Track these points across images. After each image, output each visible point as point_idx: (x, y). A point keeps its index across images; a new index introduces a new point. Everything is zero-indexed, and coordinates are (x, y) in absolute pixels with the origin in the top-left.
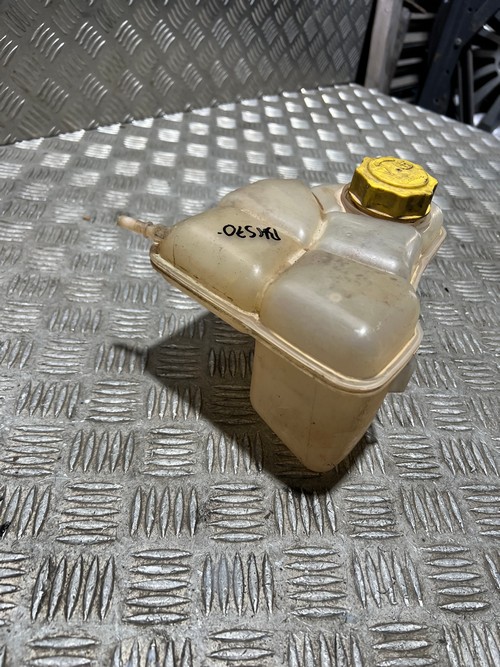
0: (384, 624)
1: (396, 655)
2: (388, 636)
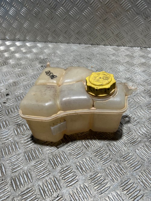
0: (3, 165)
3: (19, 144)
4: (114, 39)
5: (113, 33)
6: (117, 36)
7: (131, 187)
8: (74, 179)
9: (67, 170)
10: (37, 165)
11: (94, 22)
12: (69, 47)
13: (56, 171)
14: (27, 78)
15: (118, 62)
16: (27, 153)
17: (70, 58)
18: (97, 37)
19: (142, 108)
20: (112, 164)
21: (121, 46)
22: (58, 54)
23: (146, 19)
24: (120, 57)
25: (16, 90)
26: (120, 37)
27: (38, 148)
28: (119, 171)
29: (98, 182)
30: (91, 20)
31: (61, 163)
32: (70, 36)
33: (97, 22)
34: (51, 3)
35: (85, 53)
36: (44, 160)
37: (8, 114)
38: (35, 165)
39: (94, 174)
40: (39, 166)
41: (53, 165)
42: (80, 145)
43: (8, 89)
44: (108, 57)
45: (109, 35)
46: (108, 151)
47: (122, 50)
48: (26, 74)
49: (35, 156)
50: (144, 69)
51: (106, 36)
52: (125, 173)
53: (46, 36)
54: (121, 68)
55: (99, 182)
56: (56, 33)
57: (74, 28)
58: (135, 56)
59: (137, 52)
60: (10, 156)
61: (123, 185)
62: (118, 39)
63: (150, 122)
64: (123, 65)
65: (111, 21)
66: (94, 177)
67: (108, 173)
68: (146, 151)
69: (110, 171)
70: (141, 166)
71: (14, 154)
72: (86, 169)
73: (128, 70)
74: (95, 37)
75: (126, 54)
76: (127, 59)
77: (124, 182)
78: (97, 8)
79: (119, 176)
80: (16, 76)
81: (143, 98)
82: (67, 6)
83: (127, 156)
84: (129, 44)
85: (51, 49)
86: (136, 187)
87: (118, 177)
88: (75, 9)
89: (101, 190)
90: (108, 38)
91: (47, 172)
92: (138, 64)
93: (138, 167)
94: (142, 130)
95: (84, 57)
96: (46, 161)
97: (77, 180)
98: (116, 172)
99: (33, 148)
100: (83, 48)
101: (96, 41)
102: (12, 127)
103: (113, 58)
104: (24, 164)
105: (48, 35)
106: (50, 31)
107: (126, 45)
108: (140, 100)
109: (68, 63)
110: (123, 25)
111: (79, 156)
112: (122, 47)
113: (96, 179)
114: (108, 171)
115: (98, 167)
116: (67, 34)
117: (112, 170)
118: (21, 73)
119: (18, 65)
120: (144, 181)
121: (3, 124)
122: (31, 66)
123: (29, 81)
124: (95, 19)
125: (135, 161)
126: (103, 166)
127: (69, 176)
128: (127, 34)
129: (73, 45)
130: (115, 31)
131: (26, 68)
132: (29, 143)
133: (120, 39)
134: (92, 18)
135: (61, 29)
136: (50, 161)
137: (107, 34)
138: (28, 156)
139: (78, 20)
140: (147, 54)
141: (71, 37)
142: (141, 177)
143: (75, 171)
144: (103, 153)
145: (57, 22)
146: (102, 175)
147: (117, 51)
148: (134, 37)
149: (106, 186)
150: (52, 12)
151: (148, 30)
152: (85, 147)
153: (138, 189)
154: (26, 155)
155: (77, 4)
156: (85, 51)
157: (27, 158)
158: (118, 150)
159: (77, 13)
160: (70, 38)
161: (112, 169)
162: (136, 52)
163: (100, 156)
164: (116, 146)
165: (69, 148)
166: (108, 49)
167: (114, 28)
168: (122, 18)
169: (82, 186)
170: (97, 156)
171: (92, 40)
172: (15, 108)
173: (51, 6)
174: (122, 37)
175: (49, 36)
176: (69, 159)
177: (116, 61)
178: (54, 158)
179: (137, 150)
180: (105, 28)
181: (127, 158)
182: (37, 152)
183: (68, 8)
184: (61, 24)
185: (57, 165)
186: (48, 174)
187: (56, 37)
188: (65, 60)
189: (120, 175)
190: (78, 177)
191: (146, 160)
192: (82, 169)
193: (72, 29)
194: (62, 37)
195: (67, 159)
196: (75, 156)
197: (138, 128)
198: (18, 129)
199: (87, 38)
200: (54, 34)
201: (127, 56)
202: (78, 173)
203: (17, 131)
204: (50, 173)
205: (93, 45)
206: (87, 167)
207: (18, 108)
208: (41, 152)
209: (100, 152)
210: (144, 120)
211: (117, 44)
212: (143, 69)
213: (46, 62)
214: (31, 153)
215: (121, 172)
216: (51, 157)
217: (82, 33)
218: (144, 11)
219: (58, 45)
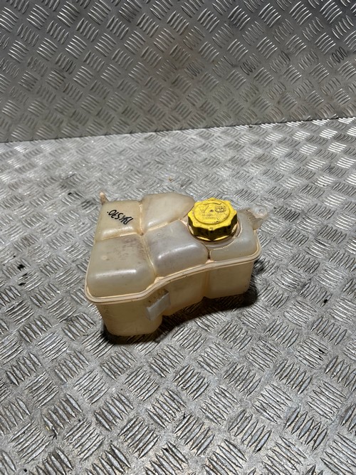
0: (71, 397)
1: (62, 408)
2: (67, 401)
3: (85, 354)
4: (197, 115)
5: (194, 105)
6: (202, 110)
7: (290, 371)
8: (201, 384)
9: (186, 374)
10: (132, 380)
11: (155, 89)
12: (112, 143)
13: (167, 380)
14: (47, 224)
15: (215, 161)
16: (106, 365)
17: (122, 167)
18: (163, 116)
19: (277, 242)
20: (254, 345)
21: (213, 127)
22: (95, 162)
23: (250, 73)
24: (216, 151)
25: (36, 254)
26: (209, 111)
27: (123, 352)
28: (267, 352)
29: (240, 378)
30: (147, 84)
31: (171, 365)
32: (109, 120)
33: (160, 88)
34: (59, 60)
35: (148, 151)
36: (141, 367)
37: (38, 304)
38: (129, 381)
39: (231, 368)
40: (136, 380)
41: (159, 372)
42: (194, 328)
43: (18, 255)
44: (195, 153)
45: (186, 110)
46: (242, 326)
47: (216, 135)
48: (42, 217)
49: (122, 366)
50: (264, 168)
51: (182, 111)
52: (277, 352)
53: (57, 125)
54: (224, 173)
55: (242, 378)
56: (78, 117)
57: (115, 104)
58: (243, 145)
59: (245, 134)
60: (76, 379)
61: (279, 371)
62: (205, 115)
63: (295, 262)
64: (226, 166)
65: (187, 84)
66: (232, 372)
67: (253, 360)
68: (301, 312)
69: (254, 356)
70: (298, 336)
71: (83, 373)
72: (216, 363)
73: (237, 175)
74: (160, 117)
75: (226, 143)
76: (231, 153)
77: (280, 366)
78: (156, 63)
79: (269, 360)
80: (23, 224)
81: (275, 224)
82: (94, 64)
83: (274, 327)
84: (226, 121)
85: (75, 154)
86: (298, 368)
87: (268, 363)
88: (111, 67)
89: (249, 387)
90: (185, 115)
91: (154, 385)
92: (253, 160)
93: (294, 339)
94: (286, 278)
95: (149, 161)
96: (145, 369)
97: (207, 385)
98: (264, 356)
99: (113, 355)
100: (140, 142)
101: (164, 124)
102: (58, 327)
103: (204, 154)
104: (107, 385)
105: (62, 122)
106: (64, 114)
107: (222, 124)
108: (271, 228)
109: (122, 178)
110: (209, 88)
111: (198, 346)
113: (236, 375)
114: (251, 358)
115: (234, 355)
116: (102, 117)
117: (256, 354)
118: (31, 215)
119: (16, 198)
120: (307, 357)
121: (38, 326)
122: (46, 198)
123: (56, 231)
124: (155, 83)
125: (288, 330)
126: (241, 351)
127: (192, 382)
128: (220, 103)
129: (118, 137)
130: (197, 100)
131: (38, 204)
132: (102, 347)
133: (208, 114)
134: (148, 82)
135: (88, 107)
136: (152, 368)
137: (183, 108)
138: (110, 370)
139: (121, 87)
140: (263, 136)
141: (111, 121)
142: (302, 353)
143: (199, 371)
144: (235, 332)
145: (76, 95)
146: (243, 366)
147: (208, 138)
148: (234, 107)
149: (254, 381)
150: (64, 78)
151: (257, 92)
152: (204, 329)
153: (302, 370)
154: (105, 369)
155: (115, 58)
156: (147, 147)
157: (110, 373)
158: (257, 320)
159: (118, 74)
160: (109, 123)
162: (242, 136)
163: (231, 337)
164: (252, 315)
165: (178, 337)
166: (189, 137)
167: (195, 95)
168: (206, 76)
169: (217, 391)
170: (228, 339)
171: (156, 122)
172: (48, 290)
173: (60, 66)
174: (213, 110)
175: (64, 124)
176: (182, 356)
177: (211, 160)
178: (157, 360)
179: (286, 314)
180: (178, 97)
181: (274, 329)
182: (123, 358)
183: (96, 68)
184: (87, 99)
185: (167, 369)
186: (155, 388)
187: (80, 126)
188: (113, 173)
189: (271, 357)
190: (206, 379)
191: (304, 325)
192: (209, 365)
193: (111, 105)
194: (92, 125)
195: (179, 355)
196: (191, 348)
197: (279, 278)
198: (72, 328)
199: (144, 120)
200: (74, 119)
201: (228, 145)
202: (204, 373)
203: (70, 331)
204: (159, 387)
205: (159, 132)
206: (217, 360)
207: (55, 289)
208: (130, 356)
209: (229, 330)
210: (285, 261)
211: (205, 123)
212: (262, 168)
213: (74, 184)
214: (112, 362)
215: (271, 354)
216: (151, 360)
217: (133, 112)
218: (244, 60)
219: (86, 142)
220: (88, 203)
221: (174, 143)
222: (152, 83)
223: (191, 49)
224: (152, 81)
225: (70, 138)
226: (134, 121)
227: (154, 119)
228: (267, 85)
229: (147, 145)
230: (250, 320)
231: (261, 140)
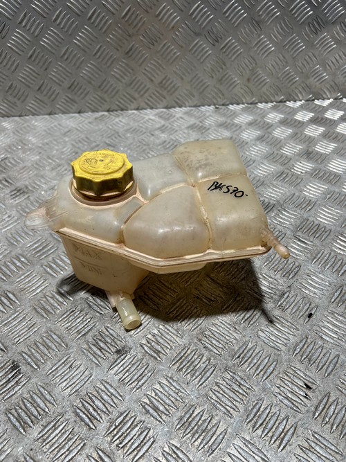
4: (155, 93)
5: (152, 80)
6: (162, 87)
7: (267, 416)
8: (144, 439)
9: (125, 423)
10: (46, 435)
11: (106, 60)
12: (56, 123)
13: (98, 434)
15: (175, 144)
17: (65, 149)
18: (117, 92)
20: (219, 378)
21: (174, 107)
22: (33, 144)
23: (216, 43)
24: (177, 133)
26: (169, 88)
27: (40, 391)
28: (236, 388)
29: (198, 428)
30: (96, 54)
31: (105, 410)
32: (53, 96)
33: (112, 59)
35: (98, 133)
36: (62, 415)
38: (42, 436)
39: (186, 413)
40: (54, 434)
41: (87, 420)
42: (139, 356)
44: (152, 135)
46: (203, 351)
47: (178, 116)
49: (35, 413)
51: (139, 87)
52: (249, 389)
55: (201, 429)
56: (16, 91)
57: (59, 77)
58: (208, 127)
59: (211, 116)
61: (252, 416)
62: (165, 93)
63: (270, 264)
65: (143, 55)
66: (188, 419)
67: (216, 401)
68: (279, 330)
69: (218, 395)
70: (276, 365)
72: (166, 406)
74: (113, 93)
75: (188, 124)
76: (194, 135)
77: (252, 409)
78: (105, 28)
79: (239, 400)
82: (31, 27)
83: (245, 352)
84: (190, 101)
85: (11, 135)
86: (278, 412)
87: (237, 404)
88: (52, 31)
89: (210, 443)
90: (142, 93)
91: (78, 442)
93: (272, 368)
95: (98, 143)
96: (67, 418)
97: (152, 440)
98: (231, 394)
99: (25, 396)
100: (90, 123)
101: (117, 103)
103: (164, 136)
104: (12, 441)
107: (185, 104)
109: (63, 162)
110: (169, 60)
111: (143, 381)
112: (178, 109)
113: (193, 424)
114: (214, 397)
115: (192, 394)
116: (45, 92)
117: (221, 392)
120: (289, 395)
124: (106, 52)
125: (263, 357)
126: (200, 387)
127: (132, 436)
128: (182, 79)
130: (156, 75)
132: (12, 383)
133: (168, 91)
134: (98, 51)
135: (27, 81)
136: (77, 415)
137: (139, 83)
138: (19, 418)
139: (66, 57)
140: (231, 118)
141: (55, 98)
142: (282, 389)
143: (143, 419)
144: (193, 359)
145: (12, 65)
146: (203, 411)
147: (168, 119)
148: (198, 84)
149: (218, 433)
151: (224, 67)
152: (152, 356)
153: (283, 415)
154: (12, 417)
155: (56, 20)
156: (97, 128)
157: (17, 424)
158: (222, 343)
159: (60, 40)
160: (53, 101)
161: (222, 389)
162: (208, 117)
163: (188, 367)
164: (217, 335)
165: (116, 368)
166: (147, 118)
167: (152, 69)
168: (164, 45)
169: (167, 449)
170: (184, 370)
171: (108, 100)
174: (174, 86)
176: (121, 396)
177: (171, 143)
178: (85, 403)
179: (260, 333)
180: (133, 70)
181: (245, 355)
182: (39, 401)
183: (34, 31)
184: (25, 70)
185: (98, 417)
186: (79, 448)
187: (18, 103)
188: (53, 156)
189: (241, 396)
190: (152, 431)
191: (283, 348)
192: (156, 409)
193: (54, 78)
194: (33, 102)
195: (117, 395)
196: (134, 385)
199: (95, 98)
200: (11, 95)
201: (191, 127)
202: (150, 421)
204: (84, 444)
205: (112, 111)
206: (167, 401)
208: (48, 397)
209: (186, 358)
211: (165, 103)
213: (5, 169)
214: (23, 407)
215: (241, 391)
216: (77, 403)
217: (81, 88)
218: (208, 28)
219: (26, 122)
220: (19, 192)
221: (128, 124)
222: (102, 53)
223: (147, 12)
224: (102, 49)
225: (8, 117)
226: (83, 98)
227: (105, 96)
228: (235, 58)
229: (97, 125)
230: (214, 342)
231: (229, 121)
